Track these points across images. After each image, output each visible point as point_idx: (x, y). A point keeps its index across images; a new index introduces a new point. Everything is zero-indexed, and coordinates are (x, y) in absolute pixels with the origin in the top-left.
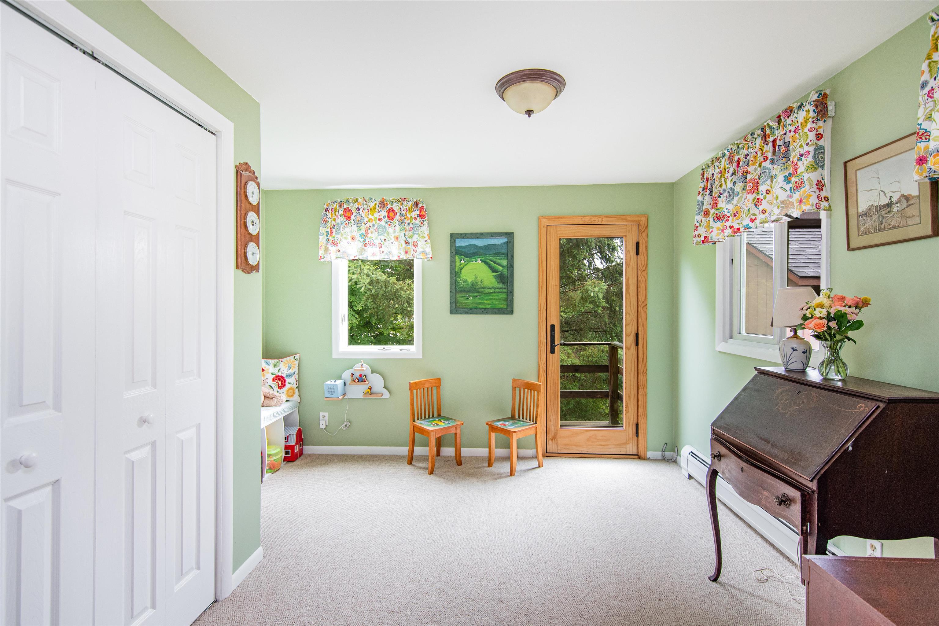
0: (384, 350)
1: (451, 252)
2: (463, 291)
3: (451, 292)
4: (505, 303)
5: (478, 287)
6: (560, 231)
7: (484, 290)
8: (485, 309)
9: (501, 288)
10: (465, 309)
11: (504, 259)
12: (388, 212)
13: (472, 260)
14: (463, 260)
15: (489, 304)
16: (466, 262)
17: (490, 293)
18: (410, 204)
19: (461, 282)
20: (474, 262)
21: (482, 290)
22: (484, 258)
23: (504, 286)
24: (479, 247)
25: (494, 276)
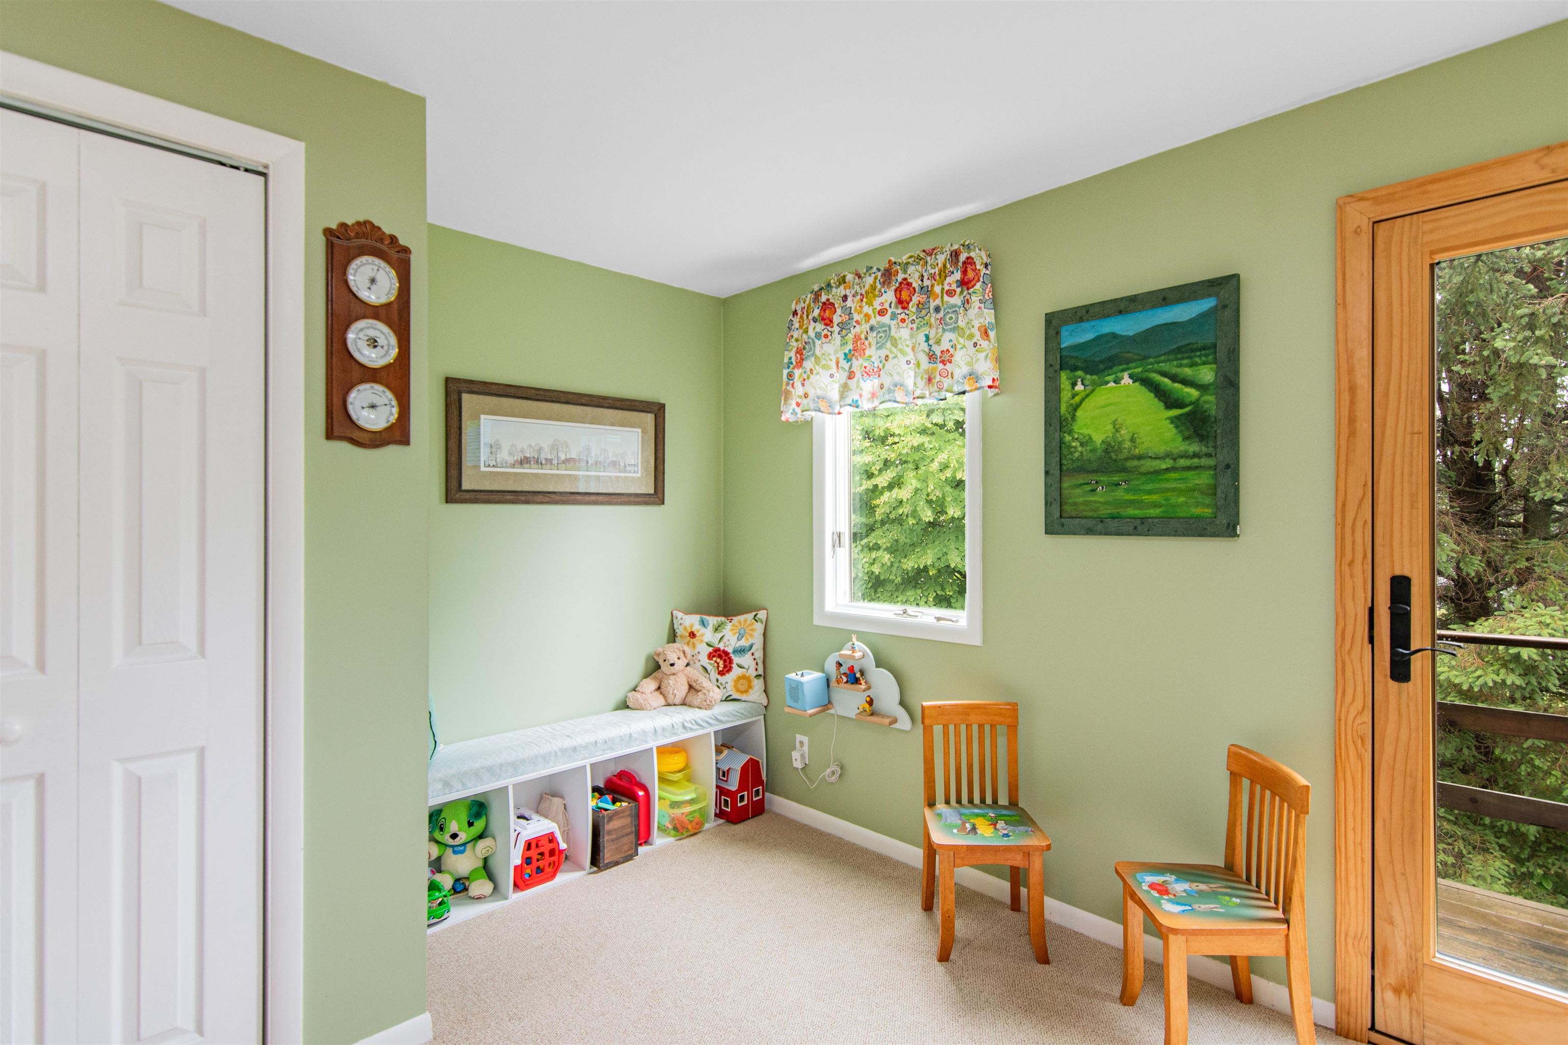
0: (905, 615)
1: (1048, 366)
2: (1082, 468)
3: (1047, 473)
4: (1208, 500)
5: (1121, 456)
6: (1432, 231)
7: (1142, 462)
8: (1143, 520)
9: (1196, 455)
10: (1084, 521)
11: (1204, 363)
12: (898, 291)
13: (1107, 378)
14: (1079, 383)
15: (1155, 505)
16: (1090, 388)
17: (1157, 472)
18: (941, 258)
19: (1074, 444)
20: (1112, 384)
21: (1135, 463)
22: (1140, 370)
23: (1204, 450)
24: (1128, 338)
25: (1172, 420)
